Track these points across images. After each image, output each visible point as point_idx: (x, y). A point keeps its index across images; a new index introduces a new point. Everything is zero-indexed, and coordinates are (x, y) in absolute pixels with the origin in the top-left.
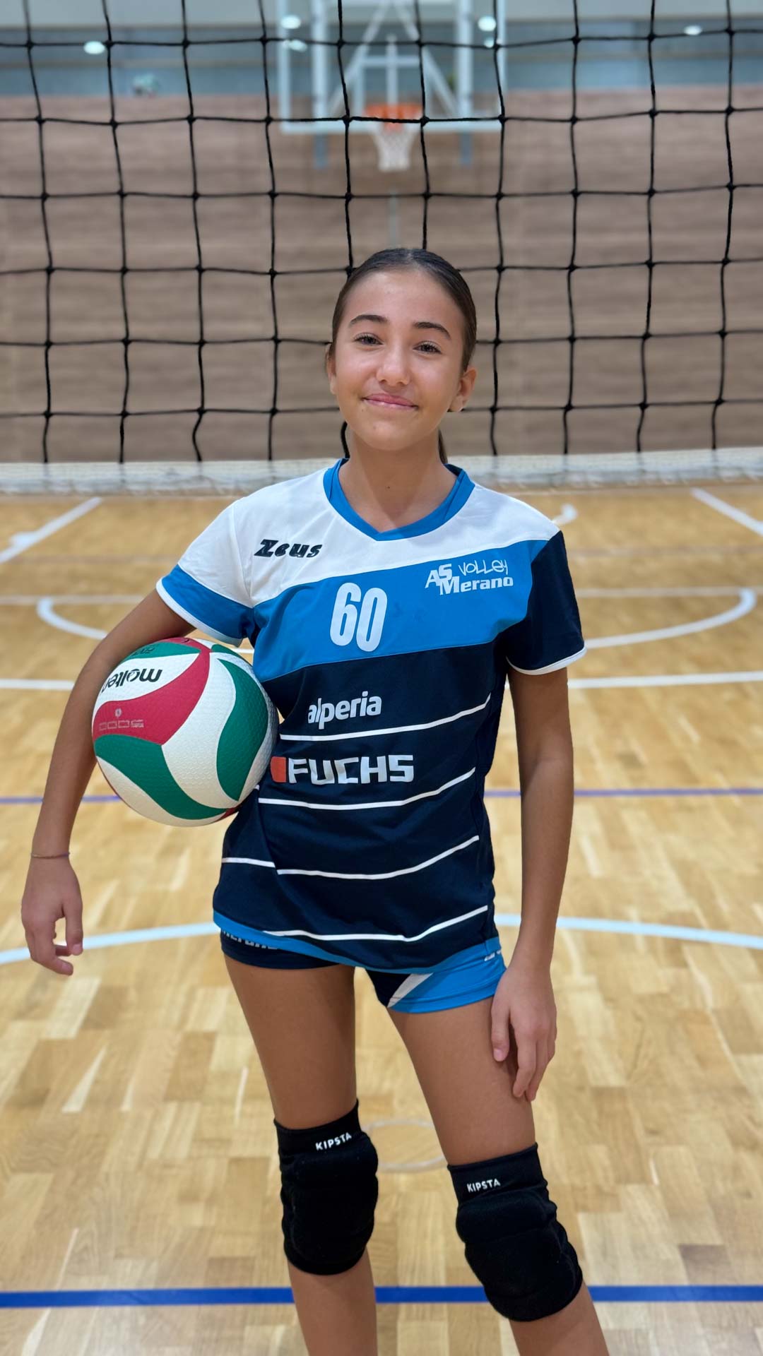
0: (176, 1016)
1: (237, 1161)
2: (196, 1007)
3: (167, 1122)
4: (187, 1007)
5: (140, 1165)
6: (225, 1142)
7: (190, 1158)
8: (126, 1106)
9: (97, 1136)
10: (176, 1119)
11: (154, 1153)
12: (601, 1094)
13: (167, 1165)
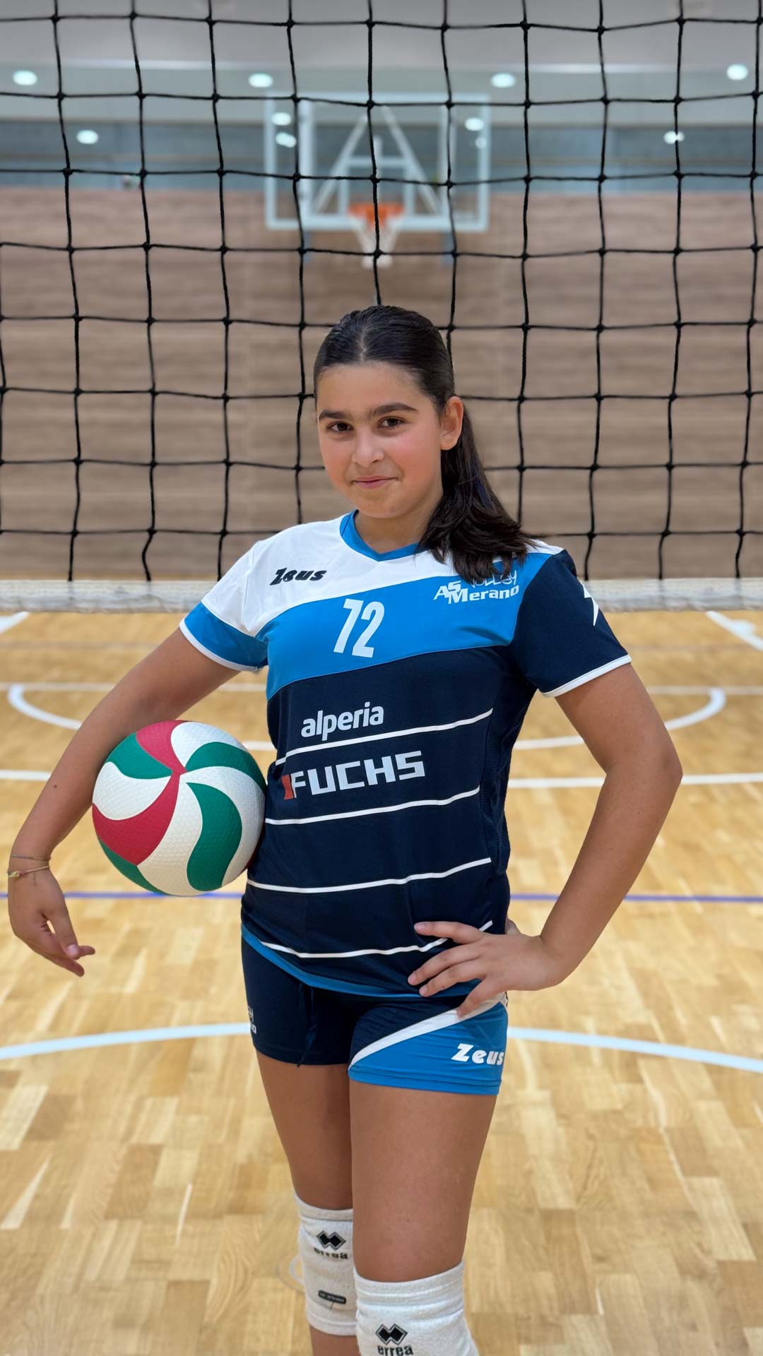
0: (122, 1128)
1: (175, 1284)
2: (143, 1118)
3: (106, 1242)
4: (134, 1118)
5: (76, 1288)
6: (164, 1264)
7: (128, 1280)
8: (66, 1224)
9: (34, 1255)
10: (116, 1239)
11: (91, 1275)
12: (549, 1216)
13: (104, 1288)
